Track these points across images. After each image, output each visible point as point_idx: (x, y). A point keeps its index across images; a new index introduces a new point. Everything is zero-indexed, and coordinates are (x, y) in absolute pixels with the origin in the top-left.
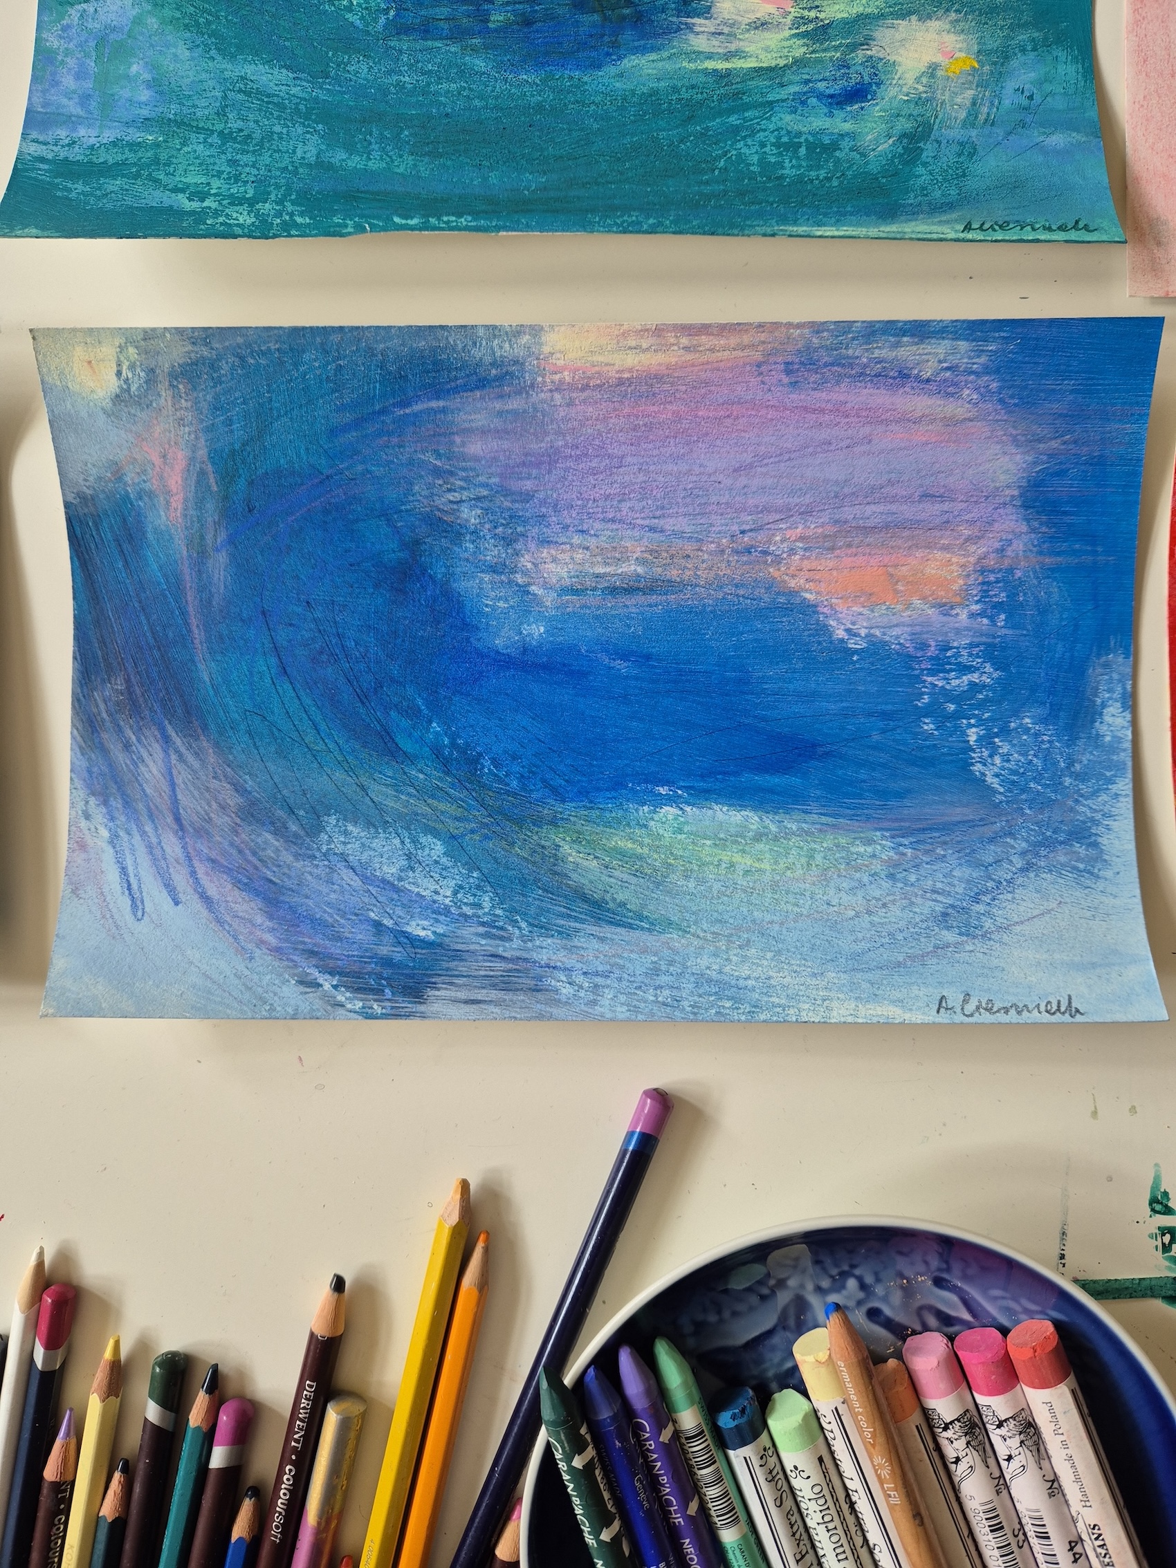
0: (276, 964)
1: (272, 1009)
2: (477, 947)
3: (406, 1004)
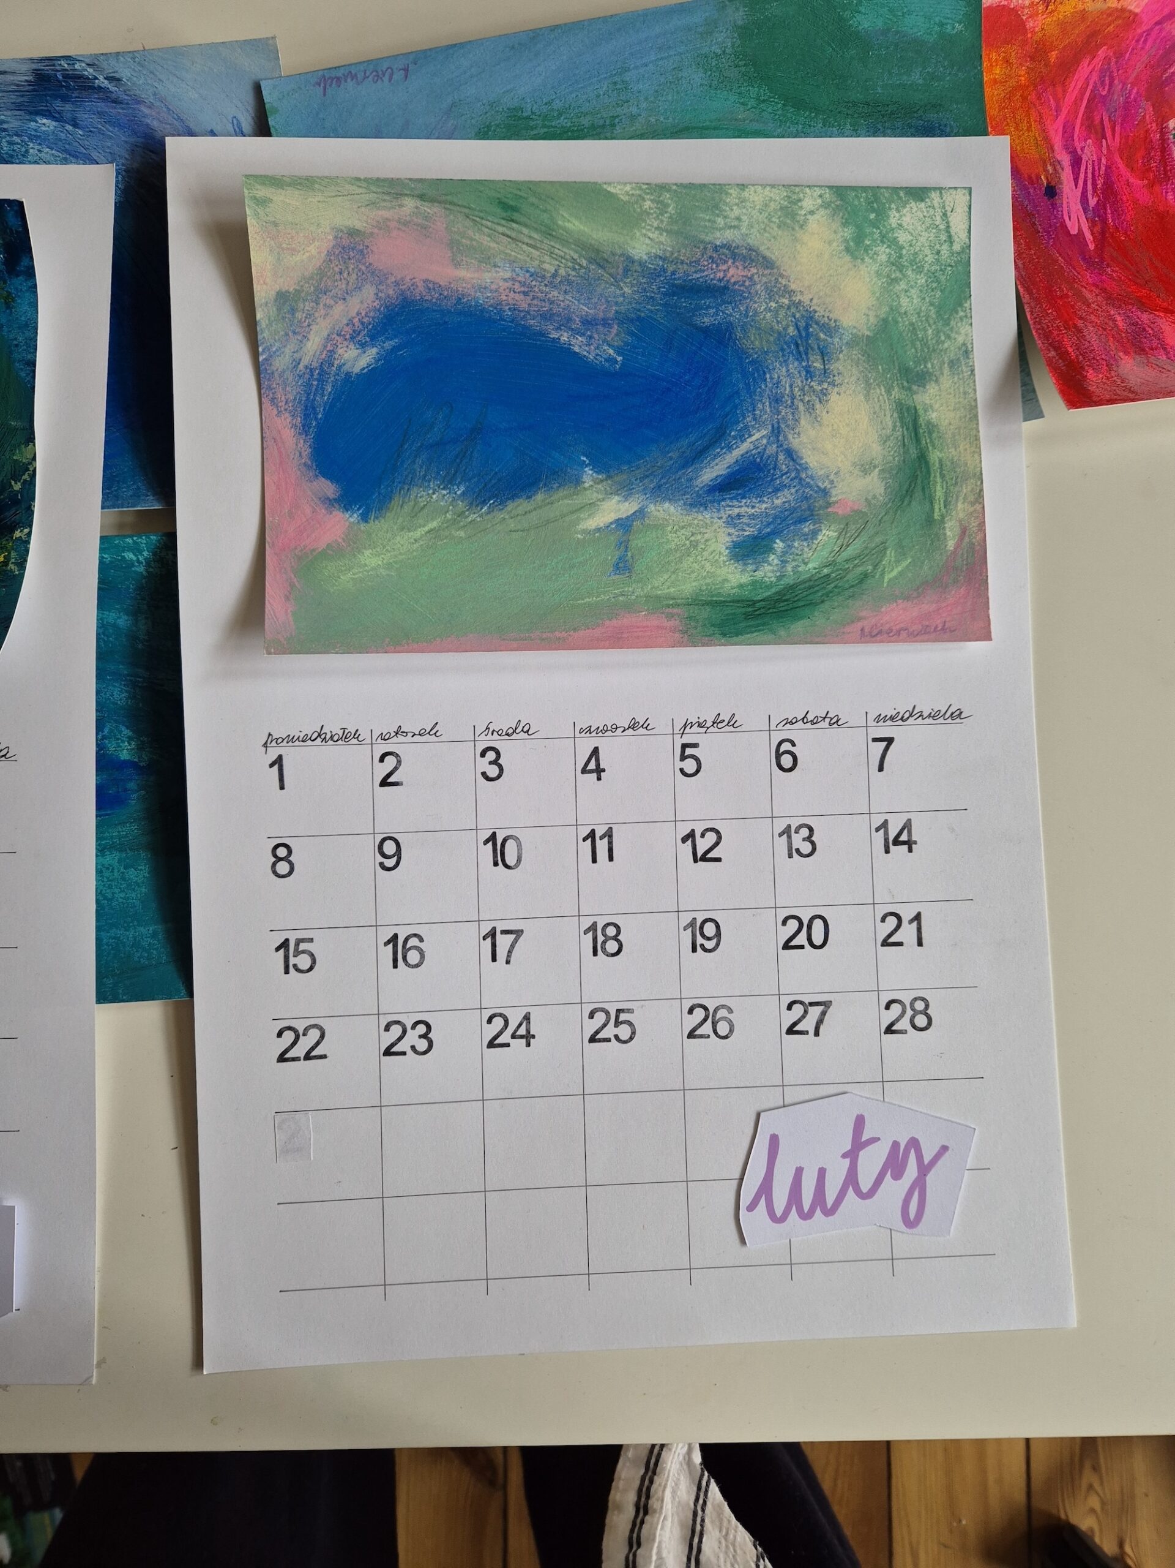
0: (138, 92)
1: (133, 58)
2: (5, 113)
3: (46, 68)
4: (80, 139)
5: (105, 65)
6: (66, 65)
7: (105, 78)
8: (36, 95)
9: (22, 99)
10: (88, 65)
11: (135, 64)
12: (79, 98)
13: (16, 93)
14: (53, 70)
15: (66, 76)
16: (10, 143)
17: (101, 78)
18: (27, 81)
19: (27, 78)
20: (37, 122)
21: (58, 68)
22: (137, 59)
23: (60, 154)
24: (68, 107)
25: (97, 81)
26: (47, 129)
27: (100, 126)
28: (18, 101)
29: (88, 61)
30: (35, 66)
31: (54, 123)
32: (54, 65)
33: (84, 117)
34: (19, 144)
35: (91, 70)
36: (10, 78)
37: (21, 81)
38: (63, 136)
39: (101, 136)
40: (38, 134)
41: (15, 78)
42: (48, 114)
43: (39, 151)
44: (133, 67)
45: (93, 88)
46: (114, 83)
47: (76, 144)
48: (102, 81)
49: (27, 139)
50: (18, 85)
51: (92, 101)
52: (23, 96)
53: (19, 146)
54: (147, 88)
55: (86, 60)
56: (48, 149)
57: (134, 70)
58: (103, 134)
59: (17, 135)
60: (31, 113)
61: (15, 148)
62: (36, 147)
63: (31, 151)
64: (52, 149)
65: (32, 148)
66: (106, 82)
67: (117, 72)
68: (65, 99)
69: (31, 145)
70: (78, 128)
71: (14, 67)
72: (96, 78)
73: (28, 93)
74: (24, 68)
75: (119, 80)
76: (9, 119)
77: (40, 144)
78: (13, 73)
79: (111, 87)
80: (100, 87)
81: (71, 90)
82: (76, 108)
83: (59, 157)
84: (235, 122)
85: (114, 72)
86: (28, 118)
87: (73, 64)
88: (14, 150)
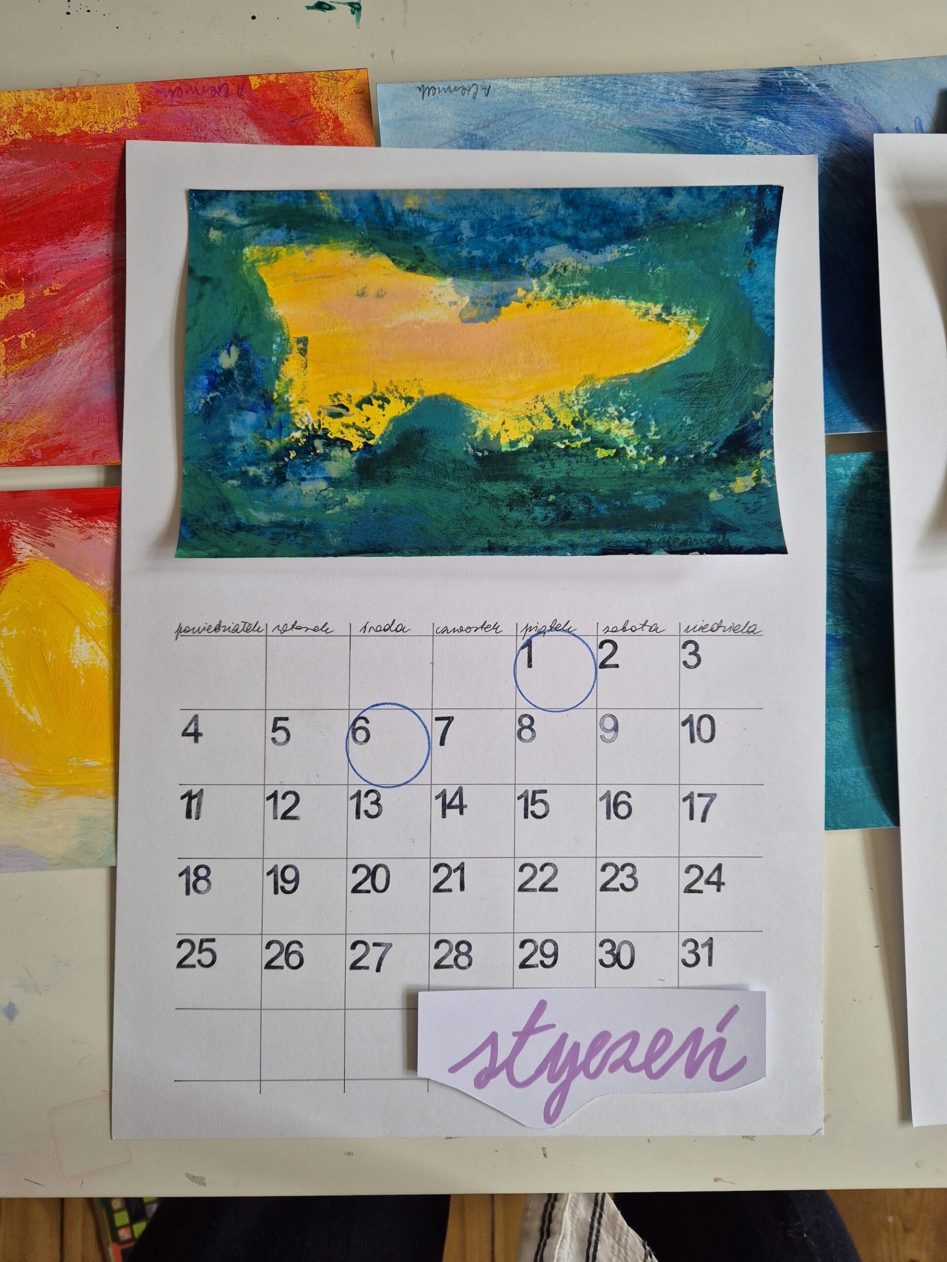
0: (841, 97)
1: (842, 70)
2: (733, 113)
3: (771, 77)
4: (789, 134)
5: (818, 74)
6: (787, 75)
7: (817, 85)
8: (759, 98)
9: (746, 102)
10: (805, 74)
11: (843, 74)
12: (793, 100)
13: (744, 97)
14: (775, 78)
15: (786, 84)
16: (732, 137)
17: (813, 85)
18: (753, 87)
19: (754, 85)
20: (756, 120)
21: (780, 77)
22: (845, 70)
23: (772, 147)
24: (783, 108)
25: (809, 87)
26: (764, 126)
27: (806, 124)
28: (744, 103)
29: (805, 71)
30: (761, 75)
31: (770, 121)
32: (777, 75)
33: (795, 117)
34: (739, 138)
35: (806, 79)
36: (740, 84)
37: (749, 87)
38: (776, 131)
39: (807, 132)
40: (756, 130)
41: (745, 85)
42: (767, 114)
43: (755, 143)
44: (841, 76)
45: (805, 93)
46: (824, 89)
47: (786, 138)
48: (813, 87)
49: (746, 134)
50: (746, 91)
51: (802, 104)
52: (748, 99)
53: (739, 140)
54: (850, 93)
55: (803, 70)
56: (762, 143)
57: (841, 78)
58: (808, 130)
59: (739, 131)
60: (753, 113)
61: (736, 142)
62: (753, 140)
63: (749, 143)
64: (766, 142)
65: (750, 141)
66: (817, 88)
67: (827, 80)
68: (781, 101)
69: (749, 139)
70: (789, 125)
71: (745, 75)
72: (809, 85)
73: (753, 97)
74: (754, 76)
75: (828, 86)
76: (734, 118)
77: (757, 138)
78: (743, 80)
79: (820, 93)
80: (811, 93)
81: (787, 94)
82: (790, 108)
83: (770, 148)
84: (917, 121)
85: (824, 81)
86: (749, 116)
87: (793, 74)
88: (734, 143)
